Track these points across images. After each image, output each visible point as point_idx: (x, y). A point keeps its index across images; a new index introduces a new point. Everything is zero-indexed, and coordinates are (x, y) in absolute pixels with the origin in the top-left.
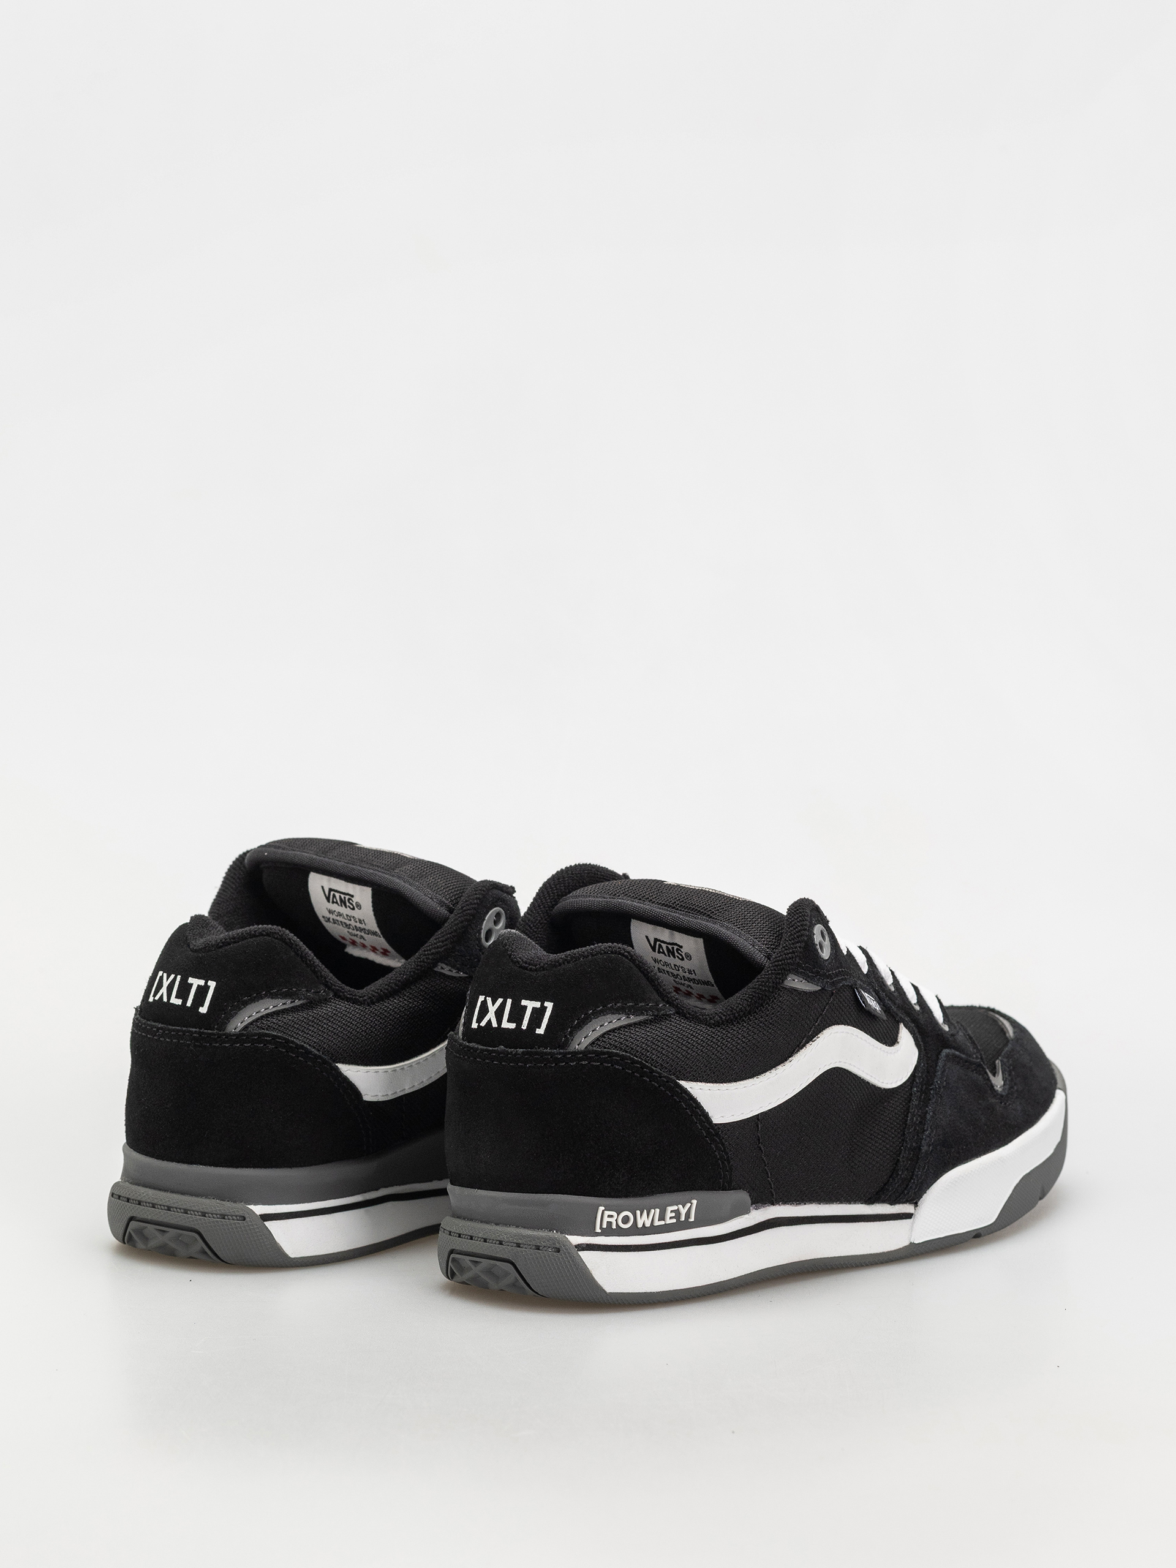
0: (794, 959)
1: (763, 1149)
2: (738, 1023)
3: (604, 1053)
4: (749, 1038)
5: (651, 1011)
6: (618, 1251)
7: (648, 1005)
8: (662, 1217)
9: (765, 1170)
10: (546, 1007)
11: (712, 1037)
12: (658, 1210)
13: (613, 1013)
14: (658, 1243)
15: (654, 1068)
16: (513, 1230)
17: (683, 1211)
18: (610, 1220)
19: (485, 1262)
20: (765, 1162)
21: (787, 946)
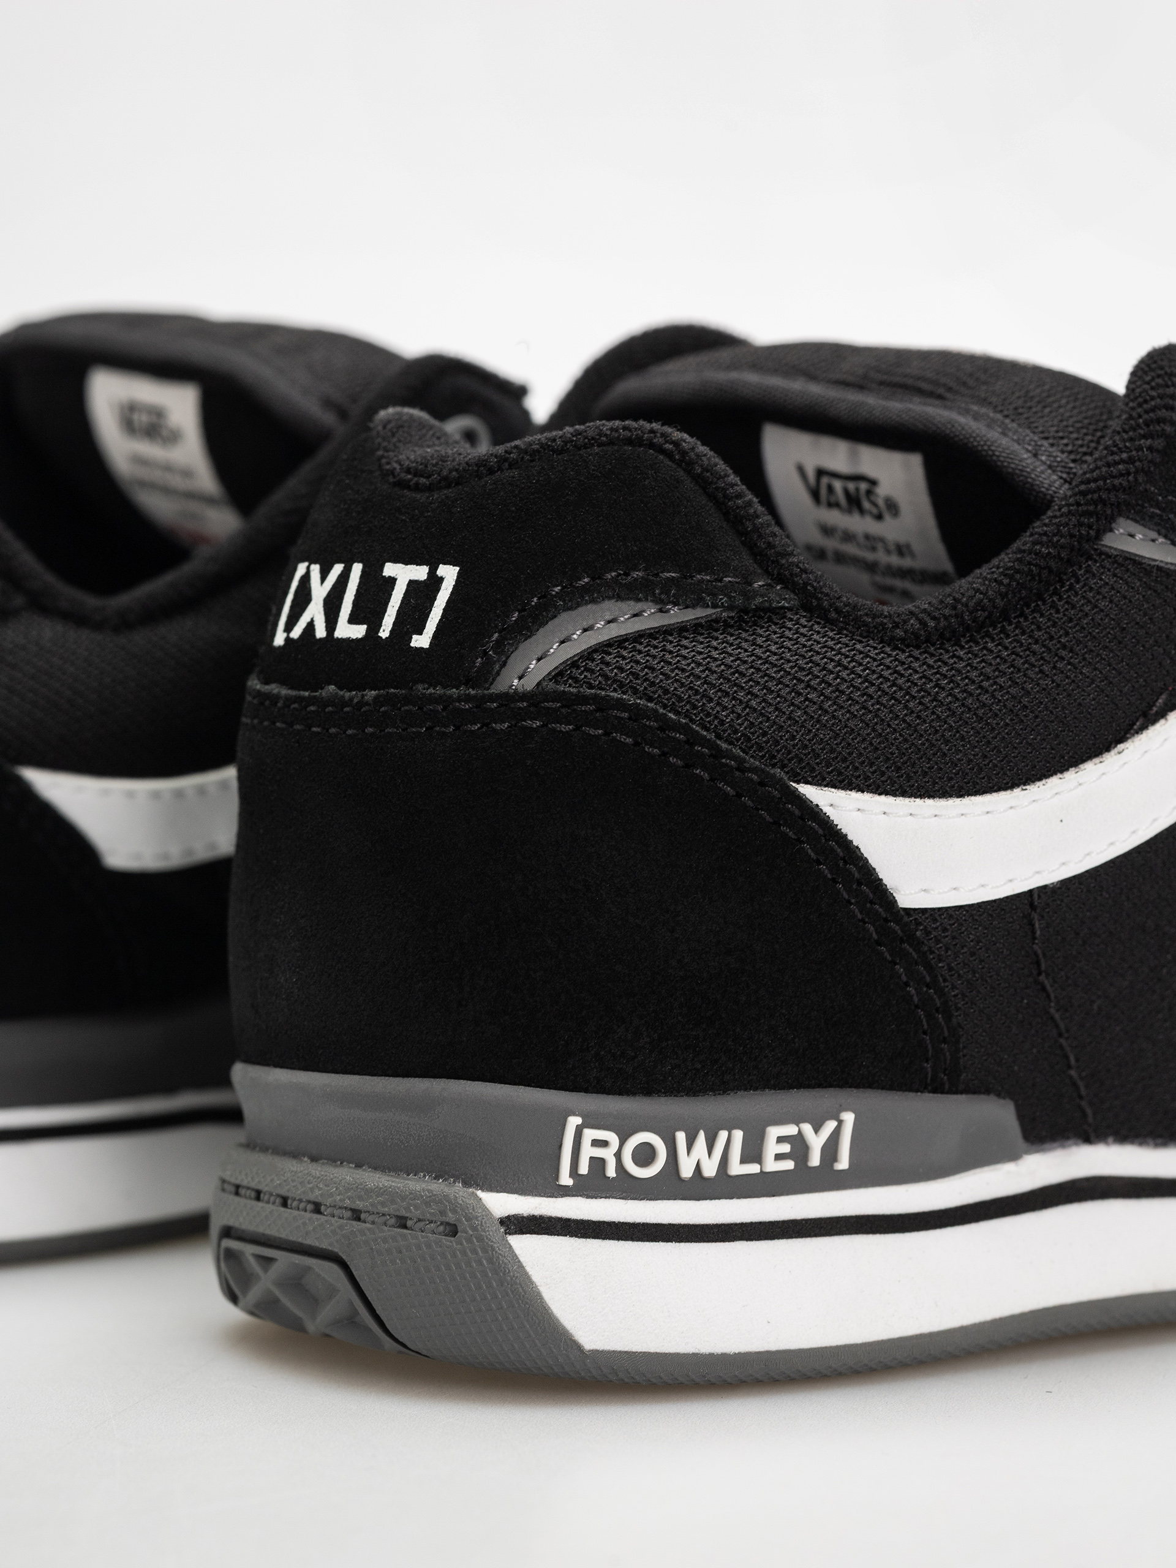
0: (1131, 478)
1: (1048, 988)
2: (972, 639)
3: (584, 699)
4: (1001, 680)
5: (725, 595)
6: (618, 1239)
7: (721, 581)
8: (752, 1153)
9: (1061, 1047)
10: (441, 579)
11: (896, 672)
12: (738, 1135)
13: (620, 598)
14: (738, 1221)
15: (724, 746)
16: (346, 1174)
17: (816, 1142)
18: (599, 1152)
19: (284, 1260)
20: (1057, 1026)
21: (1116, 445)
